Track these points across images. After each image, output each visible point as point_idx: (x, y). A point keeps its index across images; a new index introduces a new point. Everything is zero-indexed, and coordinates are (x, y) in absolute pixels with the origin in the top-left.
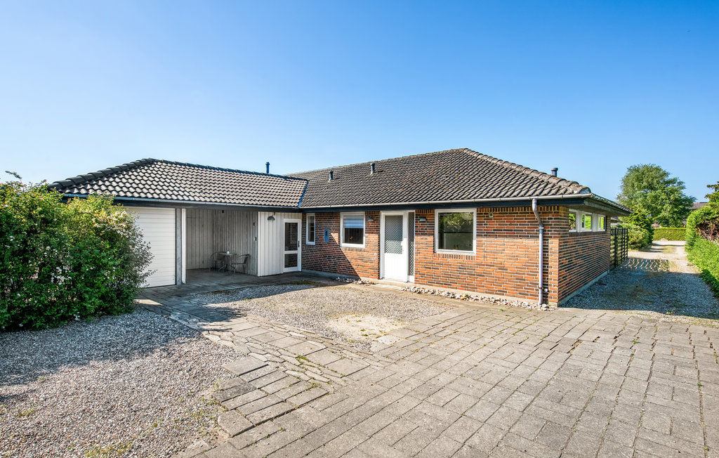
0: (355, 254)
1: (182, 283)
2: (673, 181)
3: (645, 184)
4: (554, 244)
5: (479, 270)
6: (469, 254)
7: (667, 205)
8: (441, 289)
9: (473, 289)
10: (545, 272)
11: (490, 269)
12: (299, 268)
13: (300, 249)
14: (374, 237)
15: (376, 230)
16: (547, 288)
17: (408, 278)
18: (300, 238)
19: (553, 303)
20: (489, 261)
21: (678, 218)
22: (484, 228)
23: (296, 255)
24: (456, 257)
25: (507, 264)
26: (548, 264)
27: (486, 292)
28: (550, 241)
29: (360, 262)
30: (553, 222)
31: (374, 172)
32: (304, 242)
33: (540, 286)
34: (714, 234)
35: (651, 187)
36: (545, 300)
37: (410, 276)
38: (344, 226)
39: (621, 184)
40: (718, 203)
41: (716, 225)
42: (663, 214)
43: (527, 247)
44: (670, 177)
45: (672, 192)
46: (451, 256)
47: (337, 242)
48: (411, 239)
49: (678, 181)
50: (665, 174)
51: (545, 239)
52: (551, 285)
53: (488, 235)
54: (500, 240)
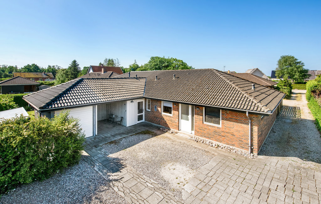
0: (168, 118)
1: (96, 135)
2: (299, 63)
3: (288, 64)
4: (255, 128)
5: (222, 134)
6: (218, 126)
7: (297, 73)
8: (207, 139)
9: (221, 142)
10: (252, 140)
11: (228, 134)
12: (143, 120)
13: (144, 112)
14: (176, 112)
15: (178, 110)
16: (253, 146)
17: (192, 132)
18: (144, 108)
19: (255, 153)
20: (227, 131)
21: (302, 78)
22: (225, 116)
23: (142, 115)
24: (213, 127)
25: (235, 133)
26: (253, 136)
27: (226, 144)
28: (254, 127)
29: (170, 122)
30: (255, 119)
31: (175, 78)
32: (145, 109)
33: (250, 146)
34: (319, 95)
35: (290, 65)
36: (252, 152)
37: (192, 131)
38: (163, 105)
39: (277, 63)
40: (320, 83)
41: (319, 92)
42: (295, 77)
43: (244, 128)
44: (298, 61)
45: (299, 67)
46: (210, 126)
47: (160, 112)
48: (193, 116)
49: (302, 62)
50: (296, 59)
51: (252, 126)
52: (254, 146)
53: (227, 120)
54: (232, 123)
